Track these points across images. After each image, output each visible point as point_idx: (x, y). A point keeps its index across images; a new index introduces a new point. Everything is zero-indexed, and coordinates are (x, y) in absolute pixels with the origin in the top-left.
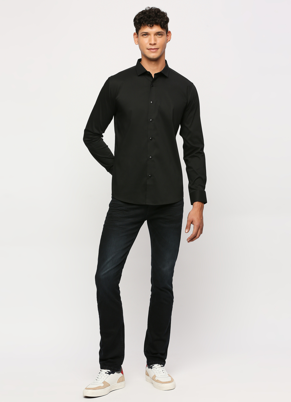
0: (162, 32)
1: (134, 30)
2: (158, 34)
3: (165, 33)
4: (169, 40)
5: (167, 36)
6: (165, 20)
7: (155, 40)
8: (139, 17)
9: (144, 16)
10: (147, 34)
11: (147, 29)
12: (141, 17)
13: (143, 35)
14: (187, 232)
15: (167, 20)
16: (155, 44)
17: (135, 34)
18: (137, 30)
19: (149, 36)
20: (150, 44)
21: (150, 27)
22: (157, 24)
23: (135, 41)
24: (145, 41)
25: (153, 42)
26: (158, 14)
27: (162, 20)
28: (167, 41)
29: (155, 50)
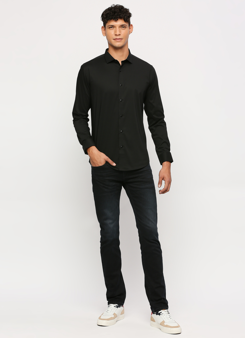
0: (126, 25)
1: (102, 23)
2: (122, 26)
3: (128, 25)
4: (131, 32)
5: (130, 28)
6: (128, 15)
7: (120, 32)
8: (106, 13)
9: (110, 12)
10: (113, 27)
11: (113, 23)
12: (108, 13)
13: (109, 28)
14: (159, 187)
15: (130, 15)
16: (119, 35)
17: (102, 27)
18: (105, 24)
19: (115, 28)
20: (116, 35)
21: (116, 20)
22: (121, 18)
23: (103, 33)
24: (112, 32)
25: (118, 33)
26: (122, 10)
27: (125, 15)
28: (130, 33)
29: (119, 40)
